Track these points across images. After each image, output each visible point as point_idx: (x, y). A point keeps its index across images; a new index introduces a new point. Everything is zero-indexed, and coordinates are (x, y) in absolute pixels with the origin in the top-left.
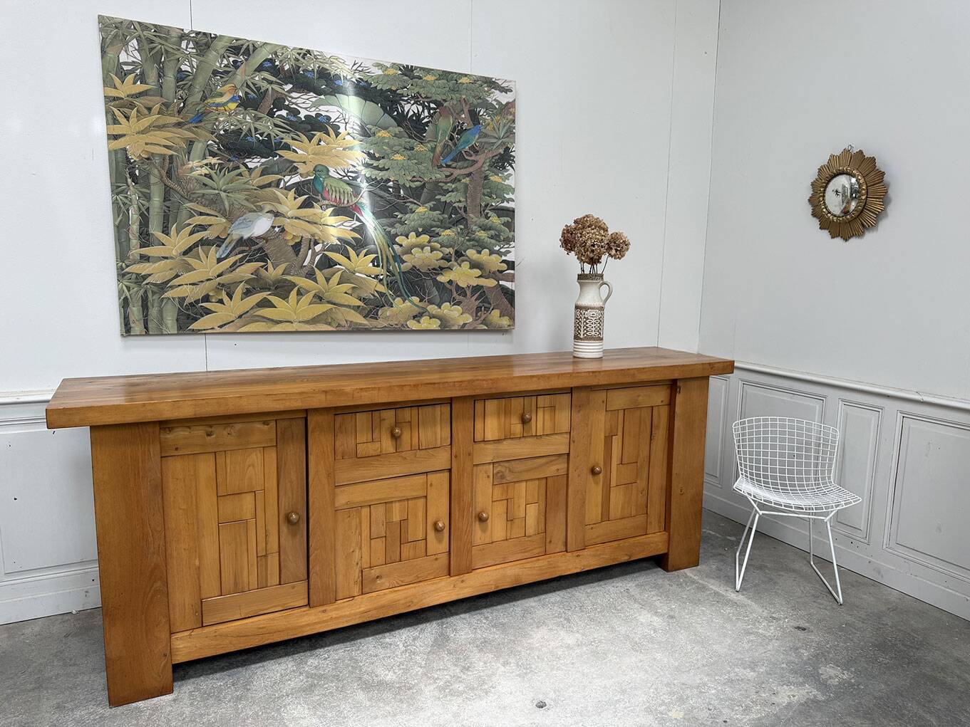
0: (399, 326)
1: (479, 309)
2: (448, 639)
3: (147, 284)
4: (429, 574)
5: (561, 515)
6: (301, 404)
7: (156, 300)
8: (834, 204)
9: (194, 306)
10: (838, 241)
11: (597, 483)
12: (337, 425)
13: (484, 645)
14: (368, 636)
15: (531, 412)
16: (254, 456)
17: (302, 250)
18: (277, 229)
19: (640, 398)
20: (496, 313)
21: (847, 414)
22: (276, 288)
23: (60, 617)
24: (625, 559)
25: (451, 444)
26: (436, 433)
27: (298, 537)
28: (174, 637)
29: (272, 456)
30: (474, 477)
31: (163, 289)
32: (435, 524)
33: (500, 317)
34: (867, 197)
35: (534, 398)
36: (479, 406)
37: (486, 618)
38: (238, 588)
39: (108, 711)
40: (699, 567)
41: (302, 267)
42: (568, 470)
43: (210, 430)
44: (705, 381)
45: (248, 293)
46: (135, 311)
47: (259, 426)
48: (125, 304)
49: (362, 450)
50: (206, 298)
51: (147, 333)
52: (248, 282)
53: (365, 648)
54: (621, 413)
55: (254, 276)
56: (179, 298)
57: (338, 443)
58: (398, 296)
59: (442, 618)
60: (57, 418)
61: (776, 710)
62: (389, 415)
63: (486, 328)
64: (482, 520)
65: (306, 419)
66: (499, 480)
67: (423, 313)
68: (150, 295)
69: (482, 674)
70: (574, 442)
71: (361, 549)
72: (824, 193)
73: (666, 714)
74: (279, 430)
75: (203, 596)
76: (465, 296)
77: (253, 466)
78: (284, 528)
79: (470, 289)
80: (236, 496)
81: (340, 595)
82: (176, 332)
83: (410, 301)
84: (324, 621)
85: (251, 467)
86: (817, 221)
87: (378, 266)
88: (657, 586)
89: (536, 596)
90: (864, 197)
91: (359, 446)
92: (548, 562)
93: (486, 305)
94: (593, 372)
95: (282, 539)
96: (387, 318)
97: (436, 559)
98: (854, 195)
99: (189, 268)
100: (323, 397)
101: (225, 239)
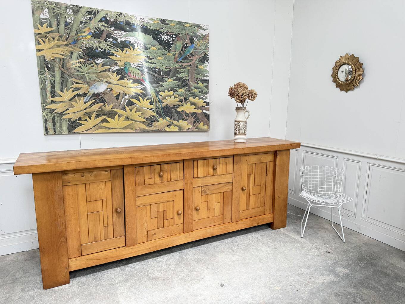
0: (161, 129)
1: (194, 122)
2: (183, 259)
3: (55, 113)
4: (176, 232)
5: (230, 207)
6: (121, 163)
7: (59, 120)
8: (342, 77)
9: (75, 122)
10: (344, 92)
11: (244, 194)
12: (136, 171)
13: (198, 261)
14: (150, 258)
15: (217, 165)
16: (101, 185)
17: (120, 98)
18: (109, 89)
19: (262, 159)
20: (202, 124)
21: (347, 164)
22: (109, 114)
23: (22, 253)
24: (256, 225)
25: (184, 179)
26: (177, 174)
27: (121, 218)
28: (70, 260)
29: (109, 184)
30: (194, 192)
31: (61, 115)
32: (178, 212)
33: (204, 125)
34: (355, 74)
35: (218, 160)
36: (195, 163)
37: (199, 250)
38: (96, 240)
39: (43, 291)
40: (286, 228)
41: (120, 105)
42: (232, 189)
43: (83, 174)
44: (289, 151)
45: (97, 116)
46: (50, 125)
47: (103, 172)
48: (46, 121)
49: (147, 182)
50: (80, 119)
51: (55, 134)
52: (97, 112)
53: (149, 263)
54: (254, 165)
55: (100, 109)
56: (68, 119)
57: (136, 179)
58: (160, 117)
59: (181, 250)
60: (18, 171)
61: (318, 285)
62: (158, 167)
63: (198, 130)
64: (197, 210)
65: (123, 169)
66: (204, 193)
67: (171, 124)
68: (56, 118)
69: (198, 273)
70: (235, 177)
71: (147, 222)
72: (338, 72)
73: (273, 288)
74: (112, 174)
75: (81, 243)
76: (189, 117)
77: (101, 189)
78: (115, 215)
79: (191, 113)
80: (94, 201)
81: (139, 242)
82: (67, 133)
83: (166, 119)
84: (132, 253)
85: (100, 190)
86: (335, 84)
87: (152, 104)
88: (269, 236)
89: (219, 240)
90: (354, 74)
91: (145, 180)
92: (225, 226)
93: (198, 121)
94: (242, 148)
95: (114, 219)
96: (156, 126)
97: (178, 226)
98: (350, 73)
99: (72, 106)
100: (130, 160)
101: (87, 94)
